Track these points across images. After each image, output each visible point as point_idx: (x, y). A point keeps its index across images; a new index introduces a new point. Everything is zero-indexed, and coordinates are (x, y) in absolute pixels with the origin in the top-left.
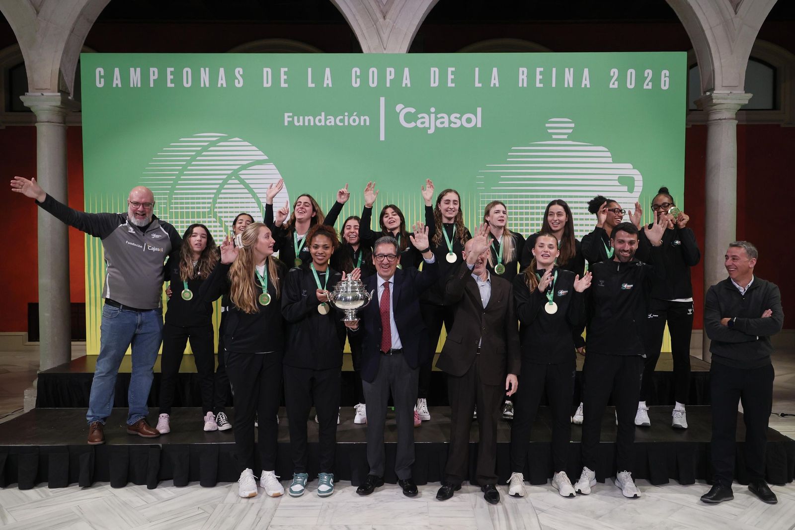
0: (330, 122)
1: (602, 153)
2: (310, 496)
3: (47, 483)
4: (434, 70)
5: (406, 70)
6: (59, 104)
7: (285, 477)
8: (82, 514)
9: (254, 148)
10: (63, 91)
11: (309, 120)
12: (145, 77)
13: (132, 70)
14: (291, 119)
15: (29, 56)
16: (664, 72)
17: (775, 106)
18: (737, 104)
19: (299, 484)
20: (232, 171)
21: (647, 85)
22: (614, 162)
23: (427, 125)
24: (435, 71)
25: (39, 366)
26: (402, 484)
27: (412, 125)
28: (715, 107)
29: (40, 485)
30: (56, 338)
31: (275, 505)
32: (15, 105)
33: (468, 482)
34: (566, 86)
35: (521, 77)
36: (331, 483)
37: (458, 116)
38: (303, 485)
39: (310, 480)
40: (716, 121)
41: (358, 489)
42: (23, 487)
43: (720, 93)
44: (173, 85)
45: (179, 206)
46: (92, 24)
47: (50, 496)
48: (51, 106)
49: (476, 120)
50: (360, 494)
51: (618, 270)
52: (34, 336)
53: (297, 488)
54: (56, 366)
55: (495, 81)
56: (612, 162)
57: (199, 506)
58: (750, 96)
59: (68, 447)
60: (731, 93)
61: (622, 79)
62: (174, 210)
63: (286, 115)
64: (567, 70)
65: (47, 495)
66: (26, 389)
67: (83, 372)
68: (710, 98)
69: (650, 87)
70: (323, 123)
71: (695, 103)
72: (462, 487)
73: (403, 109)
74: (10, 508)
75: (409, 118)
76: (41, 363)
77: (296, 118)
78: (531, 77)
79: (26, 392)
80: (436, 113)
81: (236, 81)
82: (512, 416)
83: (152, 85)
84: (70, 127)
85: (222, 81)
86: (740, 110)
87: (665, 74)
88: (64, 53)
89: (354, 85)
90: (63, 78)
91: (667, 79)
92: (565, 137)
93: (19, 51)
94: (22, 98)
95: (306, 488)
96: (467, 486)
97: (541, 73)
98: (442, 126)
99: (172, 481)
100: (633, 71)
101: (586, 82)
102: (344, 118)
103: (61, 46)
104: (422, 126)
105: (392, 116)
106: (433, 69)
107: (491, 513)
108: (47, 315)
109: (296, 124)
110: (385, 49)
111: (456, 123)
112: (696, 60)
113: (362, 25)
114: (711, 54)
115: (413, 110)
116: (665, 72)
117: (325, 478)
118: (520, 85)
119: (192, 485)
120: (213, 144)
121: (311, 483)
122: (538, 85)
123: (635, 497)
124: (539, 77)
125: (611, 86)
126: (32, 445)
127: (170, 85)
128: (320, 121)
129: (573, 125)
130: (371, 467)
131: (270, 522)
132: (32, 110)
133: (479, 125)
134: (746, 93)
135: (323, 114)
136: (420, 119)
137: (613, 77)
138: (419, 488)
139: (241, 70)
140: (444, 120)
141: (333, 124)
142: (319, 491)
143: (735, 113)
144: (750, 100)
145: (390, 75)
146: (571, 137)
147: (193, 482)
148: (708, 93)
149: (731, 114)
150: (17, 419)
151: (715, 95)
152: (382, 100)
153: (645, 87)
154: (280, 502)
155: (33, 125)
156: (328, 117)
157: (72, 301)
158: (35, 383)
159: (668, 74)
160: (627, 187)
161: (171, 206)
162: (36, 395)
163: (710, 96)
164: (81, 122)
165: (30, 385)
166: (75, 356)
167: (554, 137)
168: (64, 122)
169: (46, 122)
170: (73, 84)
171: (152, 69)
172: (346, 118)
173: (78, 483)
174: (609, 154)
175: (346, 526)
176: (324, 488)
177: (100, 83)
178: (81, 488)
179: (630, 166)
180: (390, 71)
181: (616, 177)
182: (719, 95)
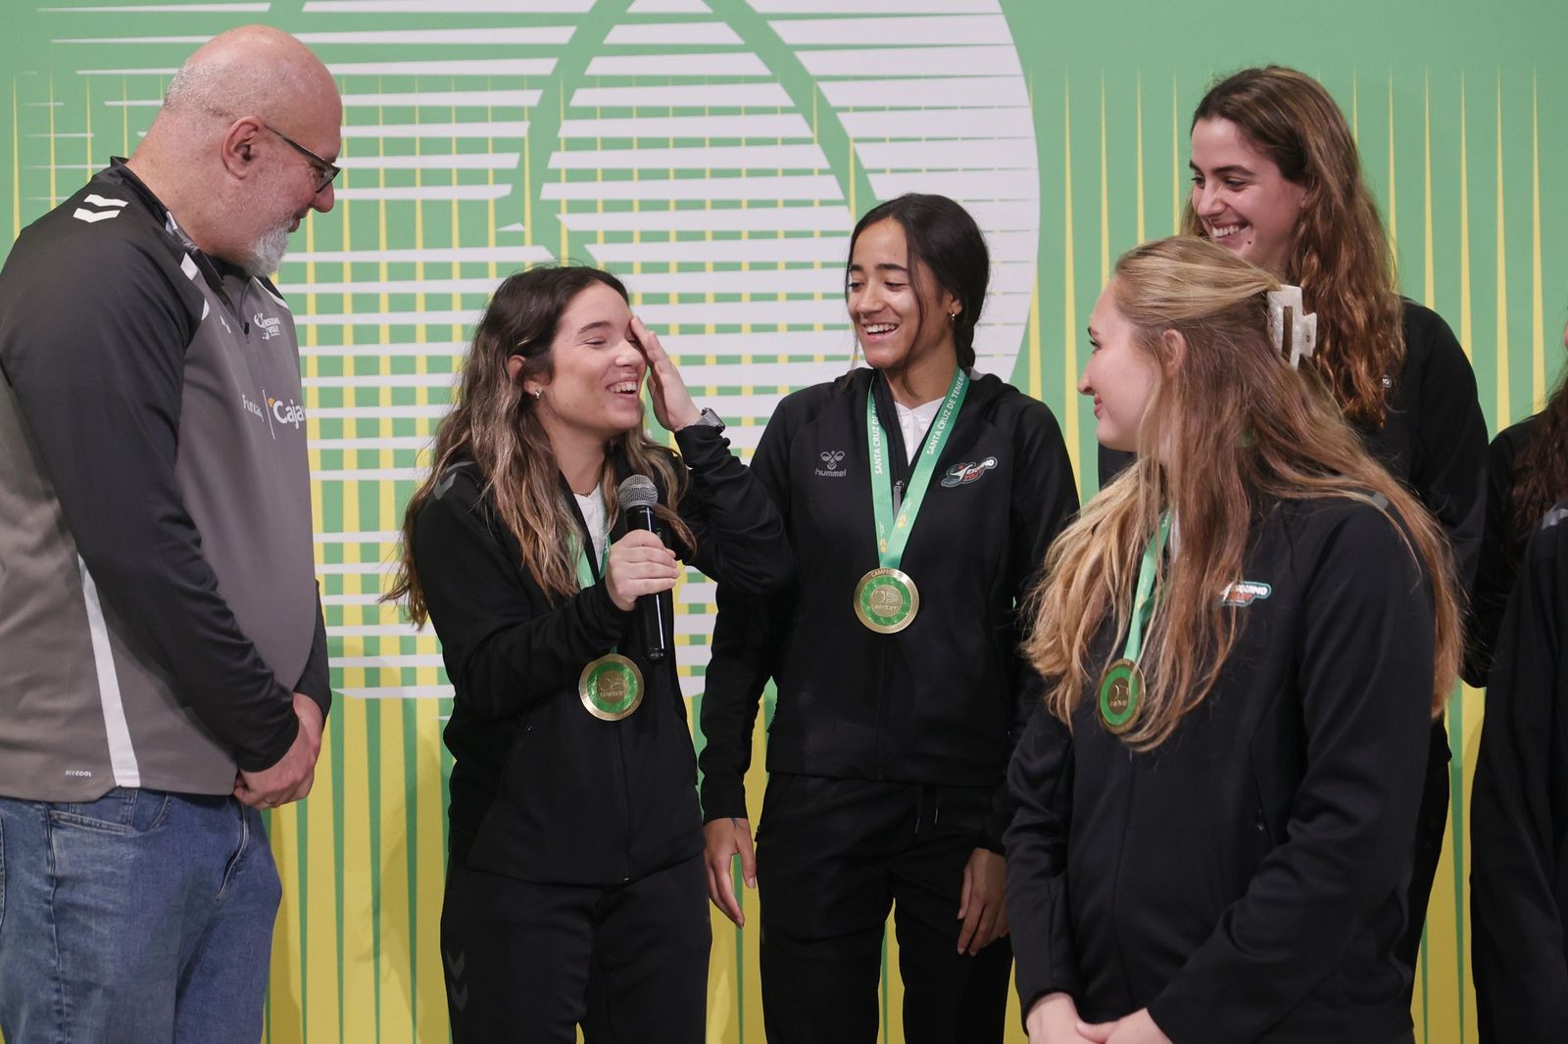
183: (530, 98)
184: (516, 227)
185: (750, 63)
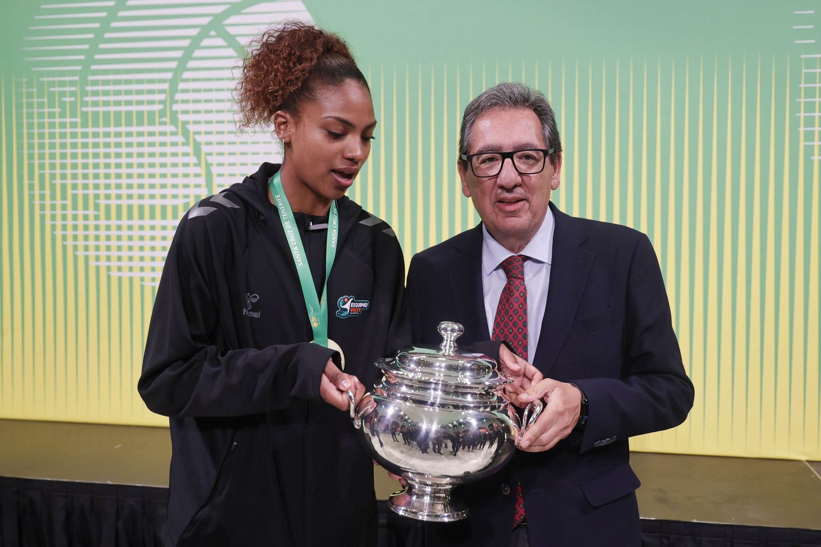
20: (210, 18)
45: (101, 99)
62: (90, 109)
161: (86, 99)
183: (169, 75)
184: (164, 119)
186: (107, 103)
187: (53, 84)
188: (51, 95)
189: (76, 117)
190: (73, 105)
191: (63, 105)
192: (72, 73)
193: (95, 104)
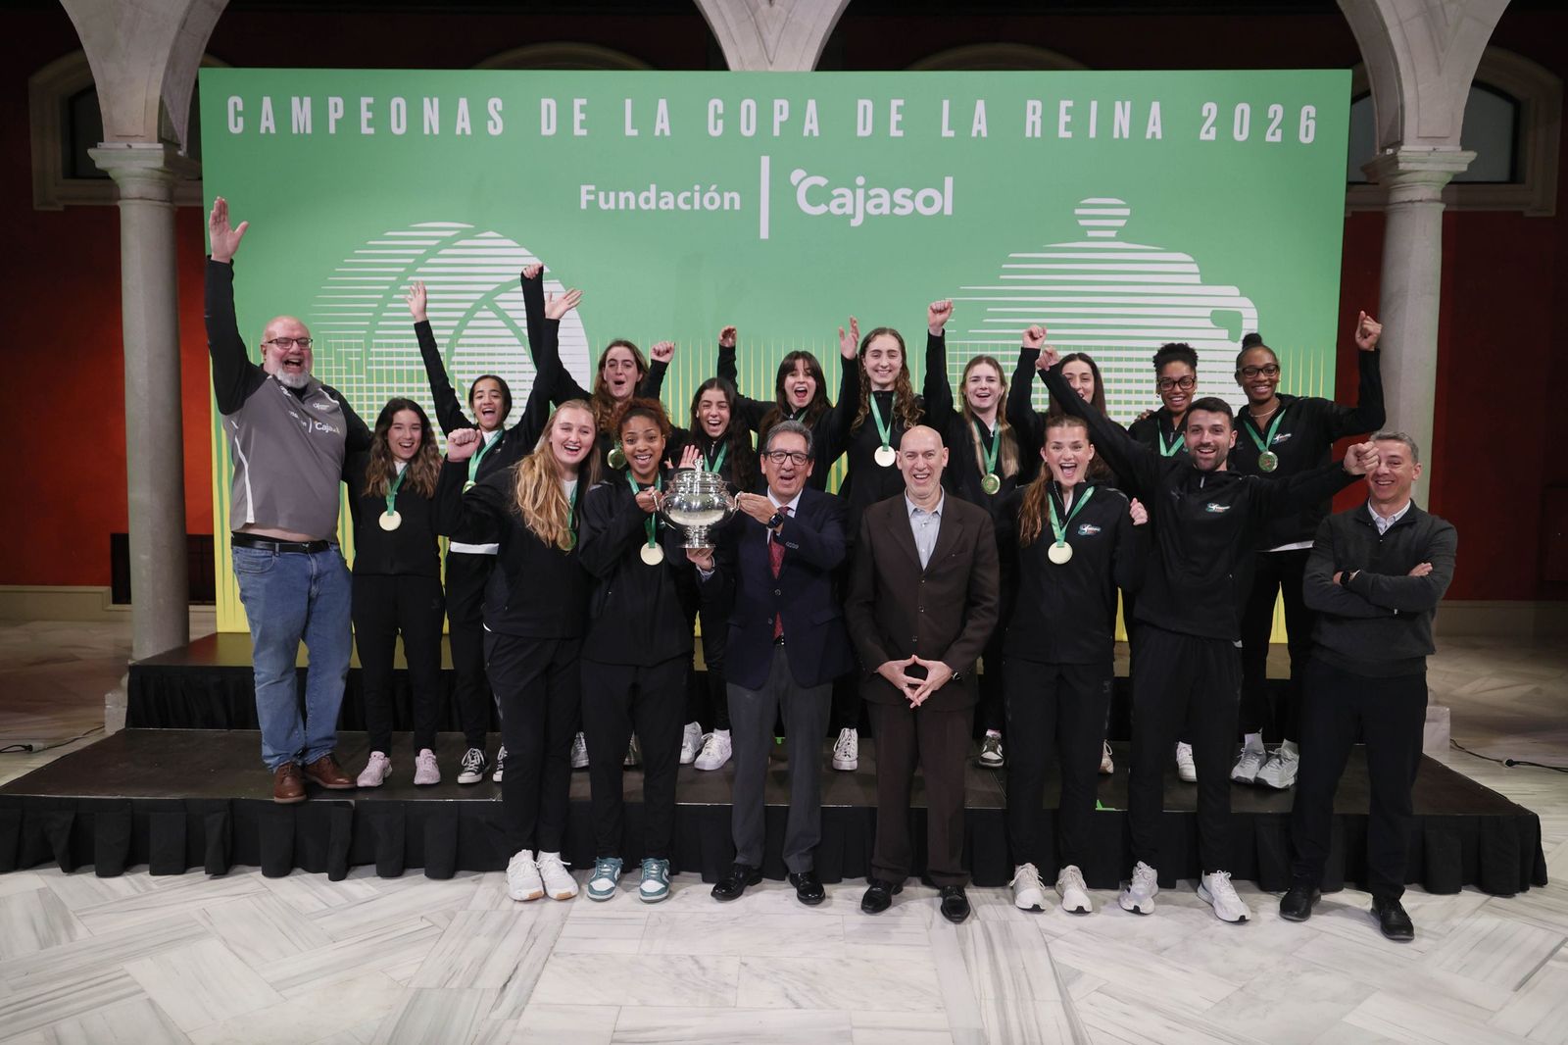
0: (666, 203)
1: (1181, 266)
2: (626, 900)
3: (148, 866)
4: (865, 105)
5: (812, 104)
6: (160, 164)
7: (579, 863)
8: (211, 924)
9: (524, 251)
10: (167, 140)
11: (627, 199)
12: (320, 114)
13: (295, 100)
14: (592, 197)
15: (104, 73)
16: (1305, 109)
17: (1515, 175)
18: (1442, 171)
19: (606, 877)
20: (482, 295)
21: (1273, 136)
22: (1205, 282)
23: (849, 210)
24: (865, 107)
25: (130, 649)
26: (795, 881)
27: (821, 209)
28: (1401, 178)
29: (135, 868)
30: (161, 601)
31: (562, 914)
32: (79, 168)
33: (917, 880)
34: (1116, 135)
35: (1030, 118)
36: (664, 878)
37: (909, 192)
38: (613, 880)
39: (626, 870)
40: (1403, 205)
41: (715, 889)
42: (103, 873)
43: (1412, 151)
44: (371, 131)
45: (384, 359)
46: (220, 13)
47: (151, 889)
48: (145, 168)
49: (944, 201)
50: (717, 899)
51: (1202, 486)
52: (122, 593)
53: (603, 884)
54: (161, 651)
55: (980, 126)
56: (1200, 282)
57: (422, 914)
58: (1471, 155)
59: (184, 802)
60: (1434, 149)
61: (1224, 122)
62: (374, 367)
63: (584, 189)
64: (1118, 104)
65: (149, 889)
66: (107, 692)
67: (211, 665)
68: (1394, 160)
69: (1278, 138)
70: (653, 205)
71: (1364, 169)
72: (905, 888)
73: (805, 178)
74: (81, 911)
75: (816, 195)
76: (135, 645)
77: (602, 195)
78: (1050, 118)
79: (109, 697)
80: (867, 187)
81: (490, 124)
82: (998, 761)
83: (332, 130)
84: (181, 208)
85: (463, 124)
86: (1451, 183)
87: (1308, 113)
88: (167, 68)
89: (712, 132)
90: (167, 115)
91: (1312, 124)
92: (1113, 234)
93: (86, 65)
94: (91, 152)
95: (620, 885)
96: (916, 886)
97: (1069, 111)
98: (876, 212)
99: (373, 868)
100: (1246, 107)
101: (1154, 128)
102: (693, 195)
103: (164, 54)
104: (840, 212)
105: (783, 192)
106: (861, 103)
107: (961, 939)
108: (144, 557)
109: (603, 206)
110: (771, 63)
111: (903, 207)
112: (1368, 85)
113: (729, 17)
114: (1398, 74)
115: (822, 181)
116: (1308, 110)
117: (654, 867)
118: (1028, 134)
119: (410, 875)
120: (447, 243)
121: (629, 875)
122: (1063, 134)
123: (1242, 920)
124: (1064, 118)
125: (1203, 136)
126: (119, 797)
127: (366, 130)
128: (647, 201)
129: (1127, 212)
130: (738, 850)
131: (552, 947)
132: (111, 175)
133: (948, 211)
134: (1463, 150)
135: (653, 187)
136: (835, 198)
137: (1207, 118)
138: (827, 888)
139: (499, 102)
140: (882, 202)
141: (671, 206)
142: (643, 893)
143: (1441, 189)
144: (1471, 165)
145: (781, 113)
146: (1122, 235)
147: (412, 871)
148: (1390, 151)
149: (1433, 191)
150: (94, 747)
151: (1403, 154)
152: (765, 161)
153: (1269, 138)
154: (570, 910)
155: (112, 204)
156: (662, 194)
157: (189, 532)
158: (125, 681)
159: (1313, 114)
160: (1227, 331)
161: (370, 359)
162: (126, 704)
163: (1394, 156)
164: (200, 199)
165: (115, 686)
166: (197, 633)
167: (1091, 234)
168: (171, 198)
169: (136, 198)
170: (186, 126)
171: (332, 100)
172: (697, 196)
173: (203, 868)
174: (1195, 268)
175: (692, 957)
176: (652, 886)
177: (236, 126)
178: (209, 876)
179: (1234, 290)
180: (781, 107)
181: (1208, 312)
182: (1412, 154)
185: (509, 332)
186: (389, 363)
187: (339, 345)
188: (339, 355)
189: (362, 374)
190: (359, 365)
191: (349, 364)
192: (359, 336)
193: (380, 363)
